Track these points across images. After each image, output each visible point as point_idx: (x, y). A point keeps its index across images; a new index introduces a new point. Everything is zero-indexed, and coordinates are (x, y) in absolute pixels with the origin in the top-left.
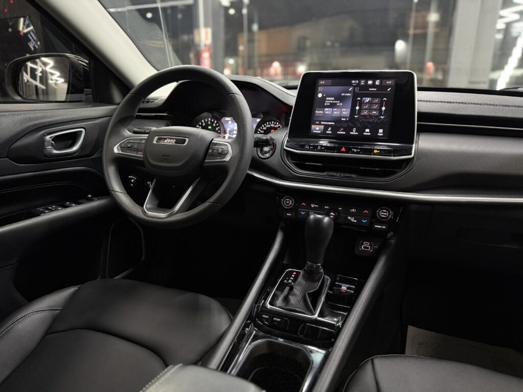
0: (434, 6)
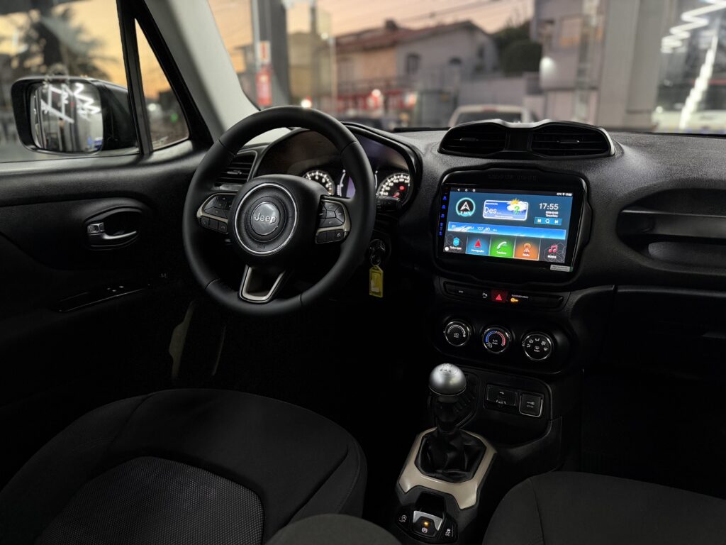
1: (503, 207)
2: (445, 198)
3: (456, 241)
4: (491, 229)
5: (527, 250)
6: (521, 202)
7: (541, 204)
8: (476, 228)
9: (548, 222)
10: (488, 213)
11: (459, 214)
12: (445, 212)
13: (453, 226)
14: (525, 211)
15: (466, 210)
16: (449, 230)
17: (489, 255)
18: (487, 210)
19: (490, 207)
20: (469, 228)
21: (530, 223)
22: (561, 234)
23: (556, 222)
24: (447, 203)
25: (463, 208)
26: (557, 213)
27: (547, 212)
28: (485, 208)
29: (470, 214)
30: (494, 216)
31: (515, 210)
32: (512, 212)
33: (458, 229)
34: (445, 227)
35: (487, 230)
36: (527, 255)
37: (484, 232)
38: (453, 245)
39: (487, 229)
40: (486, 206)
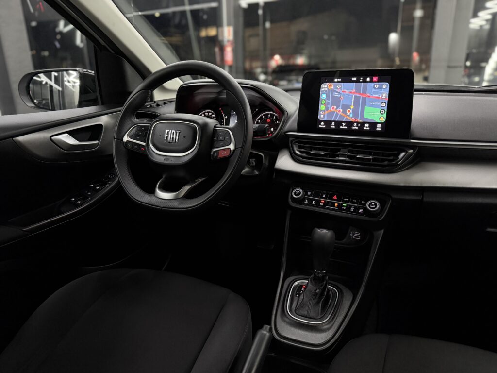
0: (419, 5)
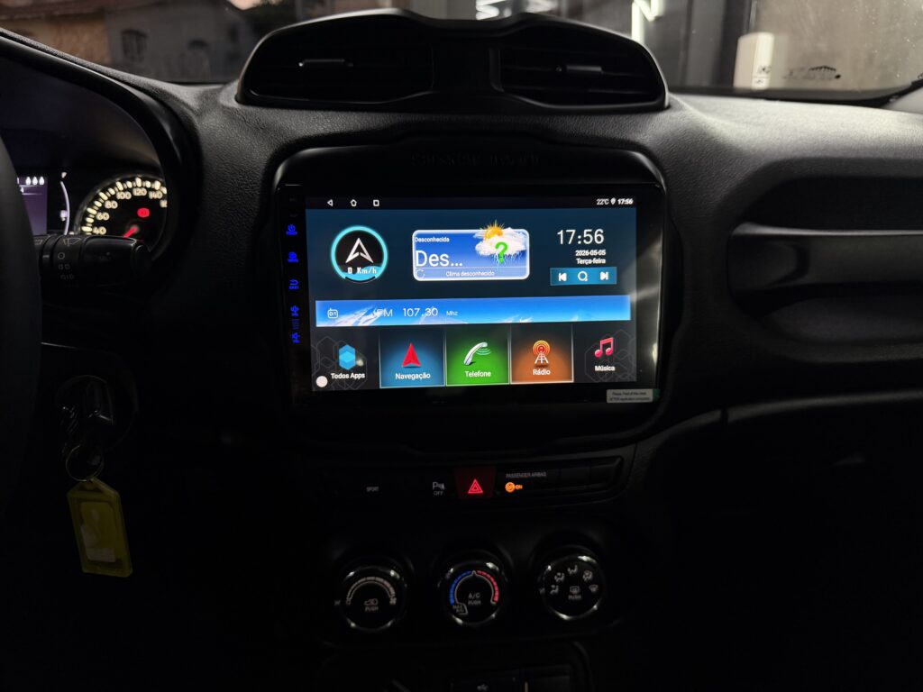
1: (465, 248)
2: (292, 230)
3: (348, 357)
4: (442, 311)
5: (542, 358)
6: (509, 230)
7: (561, 233)
8: (398, 312)
9: (583, 277)
10: (426, 267)
11: (343, 275)
12: (301, 271)
13: (330, 312)
14: (523, 253)
15: (360, 262)
16: (320, 324)
17: (446, 384)
18: (421, 257)
19: (430, 248)
20: (379, 313)
21: (538, 286)
22: (620, 307)
23: (604, 276)
24: (300, 244)
25: (351, 257)
26: (603, 252)
27: (579, 253)
28: (416, 253)
29: (376, 272)
30: (443, 273)
31: (497, 252)
32: (491, 258)
33: (348, 321)
34: (307, 316)
35: (429, 315)
36: (545, 372)
37: (422, 321)
38: (340, 370)
39: (430, 311)
40: (420, 246)
